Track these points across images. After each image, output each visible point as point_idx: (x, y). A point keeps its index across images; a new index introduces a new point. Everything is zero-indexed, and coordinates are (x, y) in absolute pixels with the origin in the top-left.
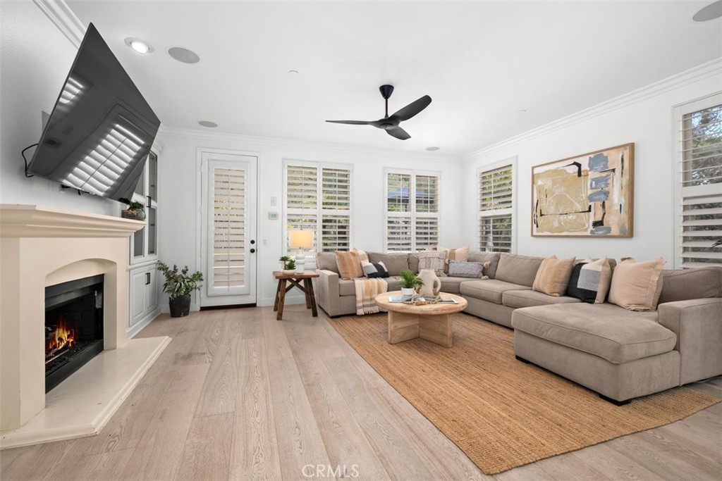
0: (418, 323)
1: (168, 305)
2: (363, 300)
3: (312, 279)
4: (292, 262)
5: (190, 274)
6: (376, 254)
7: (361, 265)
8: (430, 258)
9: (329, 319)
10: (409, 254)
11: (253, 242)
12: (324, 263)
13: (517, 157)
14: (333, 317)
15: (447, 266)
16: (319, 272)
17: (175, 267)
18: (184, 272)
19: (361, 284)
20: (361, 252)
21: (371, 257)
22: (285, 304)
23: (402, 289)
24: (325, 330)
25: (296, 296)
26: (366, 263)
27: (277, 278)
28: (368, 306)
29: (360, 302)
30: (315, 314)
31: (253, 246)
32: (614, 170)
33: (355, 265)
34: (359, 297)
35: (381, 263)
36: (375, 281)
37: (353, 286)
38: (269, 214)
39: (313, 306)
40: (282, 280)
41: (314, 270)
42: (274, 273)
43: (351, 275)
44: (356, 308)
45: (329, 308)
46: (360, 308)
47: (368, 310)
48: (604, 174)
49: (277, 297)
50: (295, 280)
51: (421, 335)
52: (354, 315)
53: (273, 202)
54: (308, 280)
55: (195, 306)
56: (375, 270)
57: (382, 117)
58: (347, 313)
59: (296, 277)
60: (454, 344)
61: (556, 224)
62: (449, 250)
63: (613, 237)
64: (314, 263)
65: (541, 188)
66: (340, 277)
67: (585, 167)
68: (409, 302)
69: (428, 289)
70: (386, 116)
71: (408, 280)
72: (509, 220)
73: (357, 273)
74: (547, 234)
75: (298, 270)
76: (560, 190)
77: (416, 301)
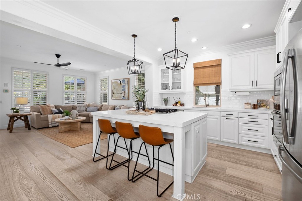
0: (70, 126)
2: (51, 122)
3: (28, 116)
4: (17, 110)
6: (59, 106)
7: (51, 110)
8: (80, 106)
9: (36, 130)
10: (73, 105)
12: (33, 110)
13: (109, 76)
14: (38, 129)
15: (86, 109)
16: (31, 113)
19: (50, 117)
20: (51, 105)
21: (56, 107)
22: (13, 127)
23: (65, 116)
24: (34, 133)
25: (20, 123)
26: (54, 109)
27: (9, 116)
28: (53, 124)
29: (50, 122)
30: (29, 129)
32: (126, 84)
33: (48, 110)
34: (50, 121)
35: (61, 109)
36: (57, 115)
37: (47, 117)
38: (3, 91)
39: (28, 126)
40: (12, 117)
41: (29, 113)
42: (7, 115)
43: (46, 114)
44: (48, 125)
45: (36, 126)
46: (50, 124)
47: (53, 125)
48: (125, 85)
49: (9, 124)
50: (19, 117)
51: (71, 129)
52: (48, 127)
53: (6, 85)
54: (26, 117)
56: (57, 111)
57: (56, 64)
58: (44, 127)
59: (19, 115)
60: (80, 130)
61: (116, 96)
62: (87, 104)
63: (126, 100)
64: (29, 110)
65: (113, 86)
66: (41, 114)
67: (121, 82)
68: (66, 119)
69: (74, 115)
70: (58, 63)
71: (67, 113)
72: (107, 94)
73: (49, 113)
74: (114, 99)
75: (20, 113)
76: (117, 87)
77: (68, 119)
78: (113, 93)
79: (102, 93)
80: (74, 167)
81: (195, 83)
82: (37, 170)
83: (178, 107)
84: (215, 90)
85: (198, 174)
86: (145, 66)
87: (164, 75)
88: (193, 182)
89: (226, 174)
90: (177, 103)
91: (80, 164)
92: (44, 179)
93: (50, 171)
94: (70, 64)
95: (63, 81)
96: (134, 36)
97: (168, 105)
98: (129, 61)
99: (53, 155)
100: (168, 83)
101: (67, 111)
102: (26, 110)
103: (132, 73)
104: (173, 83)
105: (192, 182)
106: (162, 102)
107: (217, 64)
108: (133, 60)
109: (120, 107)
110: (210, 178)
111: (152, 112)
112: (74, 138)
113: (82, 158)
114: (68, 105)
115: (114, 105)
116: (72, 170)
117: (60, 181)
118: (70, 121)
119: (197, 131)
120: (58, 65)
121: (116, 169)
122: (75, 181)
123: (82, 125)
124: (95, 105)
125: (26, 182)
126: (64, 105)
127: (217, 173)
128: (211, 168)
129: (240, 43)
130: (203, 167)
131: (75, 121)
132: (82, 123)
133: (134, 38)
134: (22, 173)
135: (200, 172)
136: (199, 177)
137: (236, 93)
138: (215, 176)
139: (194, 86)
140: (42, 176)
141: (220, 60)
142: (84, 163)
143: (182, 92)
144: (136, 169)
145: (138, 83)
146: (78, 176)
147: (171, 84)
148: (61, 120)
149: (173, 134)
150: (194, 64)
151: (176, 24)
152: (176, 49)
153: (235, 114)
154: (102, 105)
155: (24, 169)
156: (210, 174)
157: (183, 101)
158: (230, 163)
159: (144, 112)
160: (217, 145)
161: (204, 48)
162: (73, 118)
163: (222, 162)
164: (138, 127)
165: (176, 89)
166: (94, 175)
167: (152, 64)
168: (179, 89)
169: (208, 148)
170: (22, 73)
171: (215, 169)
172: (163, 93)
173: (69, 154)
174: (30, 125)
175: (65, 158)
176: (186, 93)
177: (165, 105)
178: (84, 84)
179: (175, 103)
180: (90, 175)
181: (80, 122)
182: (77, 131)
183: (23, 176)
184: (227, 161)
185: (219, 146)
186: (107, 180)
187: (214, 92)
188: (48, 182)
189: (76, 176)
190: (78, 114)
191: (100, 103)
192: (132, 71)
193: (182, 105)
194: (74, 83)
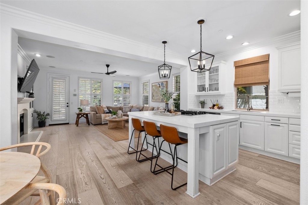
0: (116, 124)
1: (38, 124)
2: (104, 120)
3: (88, 114)
4: (82, 109)
5: (45, 114)
6: (110, 107)
7: (104, 110)
8: (126, 108)
10: (120, 107)
11: (68, 103)
12: (92, 110)
13: (149, 80)
14: (94, 125)
15: (130, 110)
16: (90, 112)
17: (40, 112)
18: (44, 113)
19: (103, 115)
20: (104, 106)
21: (108, 108)
22: (79, 123)
23: (113, 116)
24: (92, 128)
25: (83, 120)
26: (106, 109)
27: (77, 114)
28: (105, 121)
30: (89, 125)
31: (68, 105)
32: (164, 87)
33: (102, 110)
34: (102, 119)
35: (111, 109)
36: (108, 114)
37: (101, 116)
38: (74, 94)
39: (88, 123)
40: (78, 115)
41: (89, 112)
42: (75, 113)
43: (100, 113)
44: (102, 122)
45: (93, 122)
47: (105, 122)
49: (77, 120)
50: (82, 115)
51: (117, 127)
52: (101, 124)
53: (75, 90)
54: (87, 115)
55: (47, 124)
56: (108, 111)
57: (107, 72)
58: (99, 124)
59: (83, 114)
60: (124, 128)
61: (156, 99)
62: (131, 105)
63: (164, 102)
64: (89, 109)
65: (153, 89)
66: (97, 113)
67: (160, 85)
68: (113, 118)
69: (120, 115)
70: (108, 72)
71: (114, 113)
72: (148, 97)
73: (102, 112)
74: (154, 101)
75: (83, 112)
76: (156, 90)
77: (115, 118)
78: (153, 96)
79: (143, 96)
80: (113, 156)
81: (236, 84)
82: (89, 154)
83: (215, 110)
84: (265, 91)
85: (222, 179)
86: (181, 69)
87: (201, 76)
88: (213, 185)
89: (256, 185)
90: (214, 106)
91: (117, 154)
92: (92, 161)
93: (97, 156)
94: (115, 72)
95: (113, 86)
96: (165, 42)
97: (206, 108)
98: (159, 67)
99: (101, 145)
100: (205, 85)
101: (115, 111)
102: (87, 109)
103: (163, 77)
104: (210, 85)
105: (211, 185)
106: (199, 105)
107: (265, 61)
108: (163, 65)
109: (157, 108)
110: (234, 186)
111: (177, 114)
112: (118, 134)
113: (120, 149)
114: (118, 106)
115: (153, 107)
116: (111, 158)
117: (102, 164)
118: (116, 119)
119: (218, 135)
120: (108, 73)
121: (144, 162)
122: (112, 166)
123: (126, 124)
124: (138, 107)
125: (81, 161)
126: (114, 106)
127: (245, 182)
128: (240, 177)
129: (289, 34)
130: (230, 174)
131: (120, 120)
132: (126, 122)
133: (164, 44)
134: (80, 155)
135: (224, 177)
136: (222, 182)
137: (288, 94)
138: (240, 184)
139: (235, 87)
140: (91, 158)
141: (268, 55)
142: (121, 154)
143: (219, 94)
144: (157, 163)
145: (175, 86)
146: (115, 162)
147: (207, 86)
148: (110, 118)
149: (187, 134)
150: (235, 62)
151: (201, 26)
152: (201, 51)
153: (283, 120)
154: (144, 107)
155: (81, 153)
156: (236, 181)
157: (222, 103)
158: (268, 176)
159: (169, 113)
160: (260, 154)
161: (246, 44)
162: (119, 118)
163: (256, 172)
164: (160, 126)
165: (213, 91)
166: (126, 163)
167: (187, 66)
168: (216, 90)
169: (239, 155)
170: (85, 81)
171: (244, 178)
172: (200, 96)
173: (112, 146)
174: (90, 122)
175: (108, 148)
176: (226, 96)
177: (202, 108)
178: (129, 88)
179: (212, 105)
180: (123, 163)
181: (124, 121)
182: (121, 128)
183: (80, 156)
184: (264, 173)
185: (262, 156)
186: (135, 169)
187: (264, 94)
188: (94, 164)
189: (113, 162)
190: (123, 114)
191: (142, 105)
192: (162, 75)
193: (220, 108)
194: (121, 87)
